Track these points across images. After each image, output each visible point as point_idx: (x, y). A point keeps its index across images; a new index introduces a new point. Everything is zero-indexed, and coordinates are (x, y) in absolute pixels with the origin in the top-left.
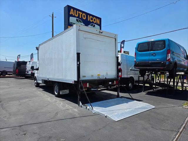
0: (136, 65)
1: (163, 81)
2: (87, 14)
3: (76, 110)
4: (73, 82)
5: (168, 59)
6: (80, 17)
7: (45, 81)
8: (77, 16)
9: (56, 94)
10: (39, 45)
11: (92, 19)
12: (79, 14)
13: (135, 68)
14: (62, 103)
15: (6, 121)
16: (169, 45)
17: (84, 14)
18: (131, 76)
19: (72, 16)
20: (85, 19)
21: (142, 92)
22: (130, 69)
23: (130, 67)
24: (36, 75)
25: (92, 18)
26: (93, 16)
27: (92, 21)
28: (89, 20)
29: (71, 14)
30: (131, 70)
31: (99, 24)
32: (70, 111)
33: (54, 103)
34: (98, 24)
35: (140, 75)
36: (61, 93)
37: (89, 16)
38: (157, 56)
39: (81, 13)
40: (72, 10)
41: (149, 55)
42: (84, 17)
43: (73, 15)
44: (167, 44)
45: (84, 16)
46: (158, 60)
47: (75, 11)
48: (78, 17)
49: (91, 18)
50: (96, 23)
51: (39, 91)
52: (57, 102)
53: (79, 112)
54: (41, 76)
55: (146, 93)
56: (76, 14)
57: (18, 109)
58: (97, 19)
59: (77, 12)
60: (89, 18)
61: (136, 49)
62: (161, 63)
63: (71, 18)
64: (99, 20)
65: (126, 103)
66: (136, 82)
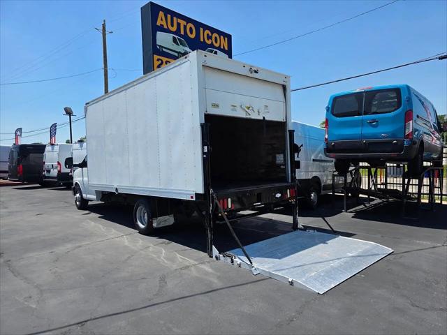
0: (329, 150)
1: (382, 184)
2: (198, 25)
3: (206, 268)
4: (192, 197)
5: (407, 133)
6: (182, 33)
7: (105, 195)
8: (174, 29)
9: (142, 226)
10: (87, 104)
11: (209, 37)
12: (179, 25)
13: (327, 156)
14: (164, 251)
15: (36, 309)
16: (409, 100)
17: (190, 25)
18: (315, 174)
19: (162, 29)
20: (193, 36)
21: (342, 212)
22: (313, 158)
23: (313, 153)
24: (77, 179)
25: (210, 35)
26: (213, 30)
27: (209, 42)
28: (202, 40)
29: (158, 24)
30: (314, 160)
31: (226, 49)
32: (194, 272)
33: (142, 252)
34: (223, 51)
35: (336, 173)
36: (155, 225)
37: (201, 29)
38: (381, 128)
39: (183, 23)
40: (161, 14)
41: (362, 124)
42: (191, 33)
43: (165, 27)
44: (404, 97)
45: (191, 29)
46: (384, 137)
47: (169, 16)
48: (177, 32)
49: (208, 35)
50: (219, 48)
51: (91, 219)
52: (151, 249)
53: (219, 274)
54: (95, 182)
55: (353, 214)
56: (172, 25)
57: (55, 273)
58: (222, 37)
59: (175, 19)
60: (204, 35)
61: (328, 110)
62: (390, 143)
63: (160, 35)
64: (226, 39)
65: (322, 244)
66: (326, 187)
